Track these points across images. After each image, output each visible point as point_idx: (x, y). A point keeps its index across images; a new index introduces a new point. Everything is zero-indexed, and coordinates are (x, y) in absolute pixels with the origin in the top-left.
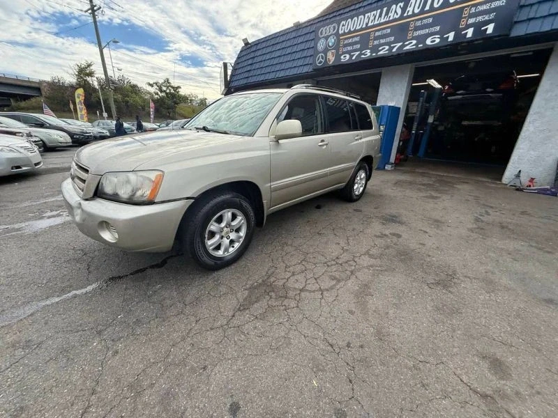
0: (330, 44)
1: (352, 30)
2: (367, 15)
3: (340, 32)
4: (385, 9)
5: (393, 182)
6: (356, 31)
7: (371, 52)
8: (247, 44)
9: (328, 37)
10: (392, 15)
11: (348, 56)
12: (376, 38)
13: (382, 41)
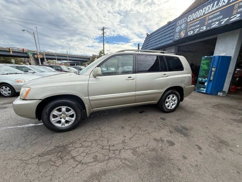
0: (182, 28)
1: (195, 18)
2: (204, 9)
3: (188, 21)
4: (216, 3)
6: (197, 18)
7: (207, 28)
8: (148, 35)
9: (182, 24)
10: (221, 4)
11: (192, 32)
12: (209, 19)
13: (214, 20)
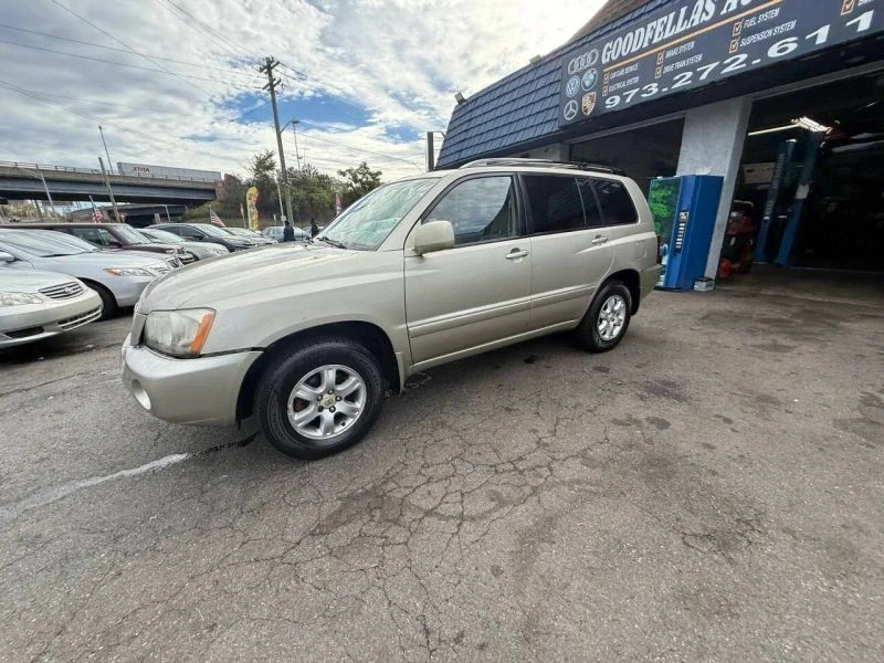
0: (587, 84)
1: (624, 54)
2: (649, 26)
3: (604, 61)
4: (683, 10)
5: (700, 316)
6: (631, 55)
7: (660, 87)
8: (461, 101)
9: (584, 71)
10: (696, 18)
11: (617, 99)
12: (668, 62)
13: (680, 65)
